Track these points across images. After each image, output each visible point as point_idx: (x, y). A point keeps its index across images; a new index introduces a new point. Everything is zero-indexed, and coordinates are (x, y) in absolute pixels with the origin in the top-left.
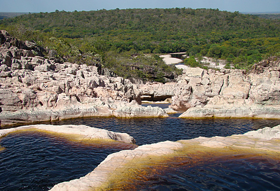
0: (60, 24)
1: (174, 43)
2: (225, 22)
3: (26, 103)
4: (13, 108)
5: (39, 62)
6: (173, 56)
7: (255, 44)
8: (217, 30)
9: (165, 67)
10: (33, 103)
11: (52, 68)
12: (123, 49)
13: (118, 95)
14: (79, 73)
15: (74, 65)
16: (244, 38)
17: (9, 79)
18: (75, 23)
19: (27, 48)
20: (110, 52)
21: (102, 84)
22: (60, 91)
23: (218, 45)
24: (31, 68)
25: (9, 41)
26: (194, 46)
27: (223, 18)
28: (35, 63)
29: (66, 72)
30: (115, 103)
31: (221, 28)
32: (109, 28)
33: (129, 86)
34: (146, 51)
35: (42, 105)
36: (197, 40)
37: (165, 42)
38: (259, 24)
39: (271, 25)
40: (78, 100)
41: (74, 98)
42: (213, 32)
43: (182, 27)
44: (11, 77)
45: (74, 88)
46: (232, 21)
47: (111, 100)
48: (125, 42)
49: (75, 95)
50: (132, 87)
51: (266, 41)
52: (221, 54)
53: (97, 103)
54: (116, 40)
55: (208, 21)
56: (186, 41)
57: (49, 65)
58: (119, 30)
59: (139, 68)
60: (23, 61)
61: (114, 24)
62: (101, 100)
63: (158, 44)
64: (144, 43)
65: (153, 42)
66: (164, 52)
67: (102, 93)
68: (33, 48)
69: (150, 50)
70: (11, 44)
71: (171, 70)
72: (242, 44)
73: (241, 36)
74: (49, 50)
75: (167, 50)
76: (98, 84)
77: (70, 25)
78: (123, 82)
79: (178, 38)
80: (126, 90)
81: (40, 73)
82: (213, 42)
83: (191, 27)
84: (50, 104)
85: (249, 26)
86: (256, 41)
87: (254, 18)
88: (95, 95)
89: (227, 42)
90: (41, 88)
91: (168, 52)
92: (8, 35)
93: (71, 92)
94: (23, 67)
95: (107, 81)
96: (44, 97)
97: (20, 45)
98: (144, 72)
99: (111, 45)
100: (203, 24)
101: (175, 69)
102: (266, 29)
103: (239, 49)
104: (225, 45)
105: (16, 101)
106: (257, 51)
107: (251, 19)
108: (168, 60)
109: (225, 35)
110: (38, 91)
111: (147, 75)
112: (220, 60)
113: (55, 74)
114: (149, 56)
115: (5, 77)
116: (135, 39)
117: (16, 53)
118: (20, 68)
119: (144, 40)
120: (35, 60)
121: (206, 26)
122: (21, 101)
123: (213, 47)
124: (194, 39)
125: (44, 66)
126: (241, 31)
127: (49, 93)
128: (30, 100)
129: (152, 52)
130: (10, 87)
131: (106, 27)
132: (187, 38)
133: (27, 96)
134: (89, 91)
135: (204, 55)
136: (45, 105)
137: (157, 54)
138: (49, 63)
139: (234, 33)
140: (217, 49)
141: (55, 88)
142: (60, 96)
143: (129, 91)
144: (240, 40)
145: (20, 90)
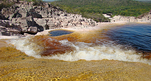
0: (68, 4)
1: (108, 10)
2: (126, 3)
3: (57, 26)
4: (53, 28)
5: (61, 13)
6: (107, 15)
7: (137, 11)
8: (123, 6)
9: (105, 18)
10: (60, 26)
11: (66, 15)
12: (90, 12)
13: (89, 24)
14: (75, 17)
15: (73, 15)
16: (133, 9)
17: (51, 18)
18: (73, 3)
19: (57, 9)
20: (85, 13)
21: (84, 20)
22: (69, 22)
23: (124, 11)
24: (59, 15)
25: (51, 6)
26: (115, 11)
27: (126, 1)
28: (60, 13)
29: (71, 16)
30: (88, 27)
31: (125, 5)
32: (85, 5)
33: (93, 22)
34: (98, 13)
35: (63, 27)
36: (116, 9)
37: (105, 10)
38: (138, 4)
39: (142, 4)
40: (75, 25)
41: (74, 25)
42: (122, 6)
43: (110, 5)
44: (52, 17)
45: (74, 21)
46: (129, 3)
47: (87, 26)
48: (90, 10)
49: (74, 24)
50: (94, 22)
51: (141, 10)
52: (124, 14)
53: (82, 27)
54: (87, 9)
55: (120, 2)
56: (112, 9)
57: (65, 14)
58: (88, 6)
59: (95, 18)
60: (56, 13)
61: (86, 3)
62: (84, 26)
63: (102, 10)
64: (97, 10)
65: (100, 10)
66: (104, 13)
67: (84, 23)
68: (59, 9)
69: (99, 13)
70: (52, 8)
71: (107, 19)
72: (132, 11)
73: (132, 8)
74: (64, 10)
75: (105, 13)
76: (82, 20)
77: (71, 4)
78: (91, 20)
79: (109, 8)
80: (92, 23)
81: (62, 16)
82: (122, 10)
83: (114, 5)
84: (65, 27)
85: (135, 4)
86: (137, 10)
87: (137, 2)
88: (81, 24)
89: (127, 10)
90: (62, 21)
91: (106, 13)
92: (51, 4)
93: (73, 23)
94: (56, 15)
95: (85, 20)
96: (63, 24)
97: (55, 8)
98: (97, 19)
99: (85, 11)
100: (118, 3)
101: (108, 19)
102: (141, 6)
103: (131, 13)
104: (126, 11)
105: (54, 25)
106: (138, 13)
107: (136, 2)
108: (106, 16)
109: (126, 8)
110: (61, 22)
111: (98, 21)
112: (124, 16)
113: (67, 17)
114: (99, 14)
115: (50, 17)
116: (94, 9)
117: (54, 10)
118: (55, 15)
119: (97, 9)
120: (60, 12)
121: (119, 4)
122: (56, 25)
123: (122, 12)
124: (115, 9)
125: (63, 14)
126: (132, 6)
127: (65, 23)
128: (59, 25)
129: (100, 13)
130: (52, 20)
131: (84, 4)
132: (112, 8)
133: (58, 24)
134: (79, 22)
135: (119, 15)
136: (64, 27)
137: (102, 14)
138: (65, 13)
139: (130, 7)
140: (123, 12)
141: (67, 21)
142: (69, 24)
143: (93, 24)
144: (131, 9)
145: (55, 22)
